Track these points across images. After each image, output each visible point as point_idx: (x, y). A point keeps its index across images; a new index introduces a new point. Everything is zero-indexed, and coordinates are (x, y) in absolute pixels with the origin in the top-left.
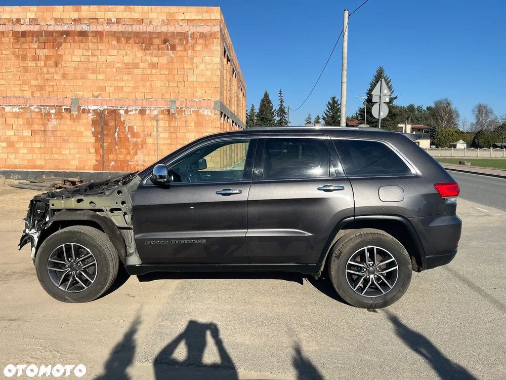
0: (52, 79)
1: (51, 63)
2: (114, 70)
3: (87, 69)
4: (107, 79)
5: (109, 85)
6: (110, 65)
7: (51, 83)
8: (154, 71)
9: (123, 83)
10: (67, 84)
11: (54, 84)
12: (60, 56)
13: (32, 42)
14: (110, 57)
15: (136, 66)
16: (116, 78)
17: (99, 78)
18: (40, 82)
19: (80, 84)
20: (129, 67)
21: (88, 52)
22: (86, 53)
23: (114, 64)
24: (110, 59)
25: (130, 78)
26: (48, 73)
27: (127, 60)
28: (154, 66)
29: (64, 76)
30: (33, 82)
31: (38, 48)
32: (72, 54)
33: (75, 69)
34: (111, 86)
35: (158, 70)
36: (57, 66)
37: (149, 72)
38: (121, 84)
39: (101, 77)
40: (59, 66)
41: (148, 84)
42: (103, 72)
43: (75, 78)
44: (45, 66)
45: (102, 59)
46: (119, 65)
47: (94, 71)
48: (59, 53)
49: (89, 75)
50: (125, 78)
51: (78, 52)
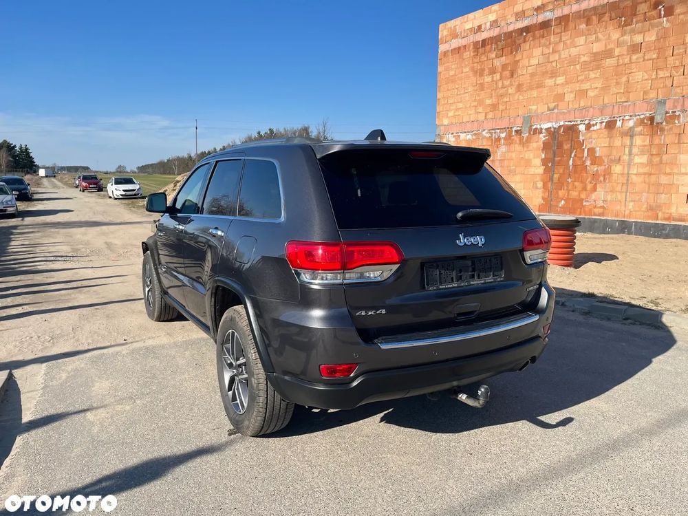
0: (507, 94)
1: (507, 73)
2: (578, 67)
3: (544, 73)
4: (567, 83)
5: (570, 90)
6: (573, 61)
7: (505, 100)
8: (634, 57)
9: (589, 84)
10: (521, 97)
11: (508, 100)
12: (518, 61)
13: (490, 51)
14: (574, 49)
15: (608, 54)
16: (580, 78)
17: (558, 82)
18: (494, 100)
19: (535, 96)
20: (598, 58)
21: (549, 49)
22: (546, 51)
23: (579, 58)
24: (574, 51)
25: (598, 75)
26: (503, 87)
27: (597, 47)
28: (636, 48)
29: (519, 88)
30: (488, 102)
31: (496, 57)
32: (530, 57)
33: (532, 75)
34: (571, 92)
35: (641, 54)
36: (512, 76)
37: (626, 61)
38: (586, 86)
39: (560, 80)
40: (515, 76)
41: (624, 79)
42: (564, 73)
43: (531, 88)
44: (501, 78)
45: (564, 54)
46: (583, 59)
47: (553, 75)
48: (517, 59)
49: (547, 81)
50: (592, 75)
51: (537, 52)
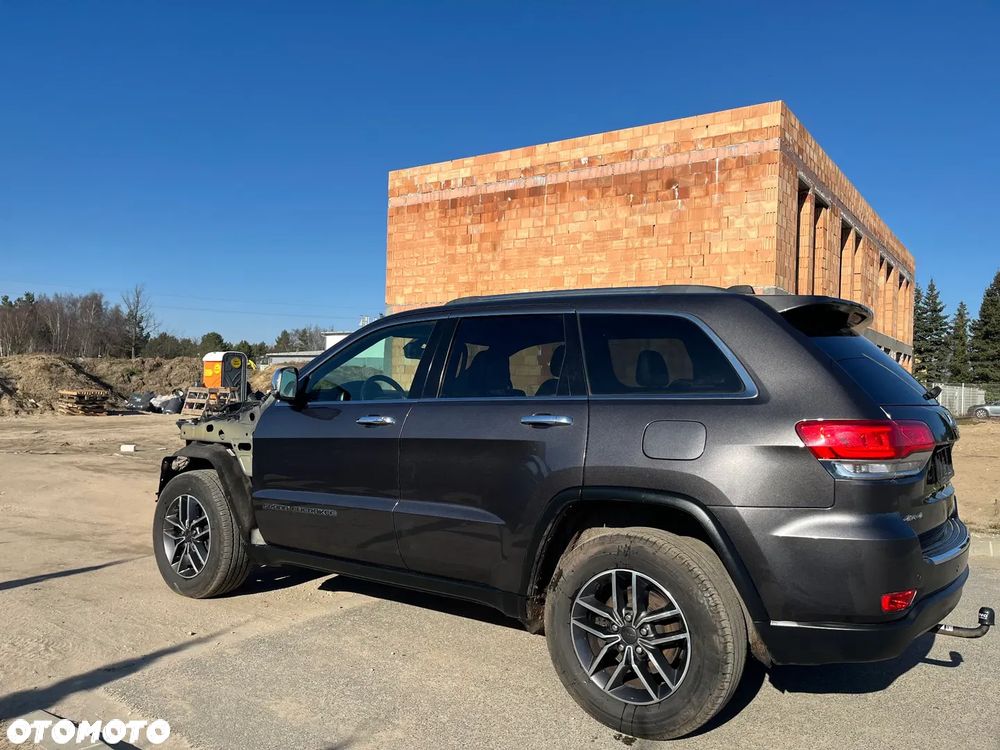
0: (488, 272)
1: (487, 245)
2: (579, 246)
3: (536, 250)
4: (567, 264)
5: (569, 273)
6: (573, 239)
7: (486, 278)
8: (646, 241)
9: (593, 268)
10: (507, 277)
11: (489, 278)
12: (502, 232)
13: (464, 215)
14: (573, 224)
15: (616, 235)
16: (581, 260)
17: (555, 262)
18: (471, 278)
19: (526, 276)
20: (603, 239)
21: (542, 220)
22: (539, 223)
23: (580, 236)
24: (573, 228)
25: (603, 258)
26: (483, 261)
27: (600, 226)
28: (648, 231)
29: (504, 264)
30: (463, 279)
31: (472, 223)
32: (518, 227)
33: (521, 251)
34: (572, 276)
35: (654, 239)
36: (495, 249)
37: (637, 244)
38: (589, 270)
39: (558, 260)
40: (499, 250)
41: (635, 266)
42: (562, 253)
43: (520, 267)
44: (479, 250)
45: (562, 229)
46: (585, 237)
47: (549, 252)
48: (499, 228)
49: (541, 259)
50: (597, 258)
51: (527, 223)
